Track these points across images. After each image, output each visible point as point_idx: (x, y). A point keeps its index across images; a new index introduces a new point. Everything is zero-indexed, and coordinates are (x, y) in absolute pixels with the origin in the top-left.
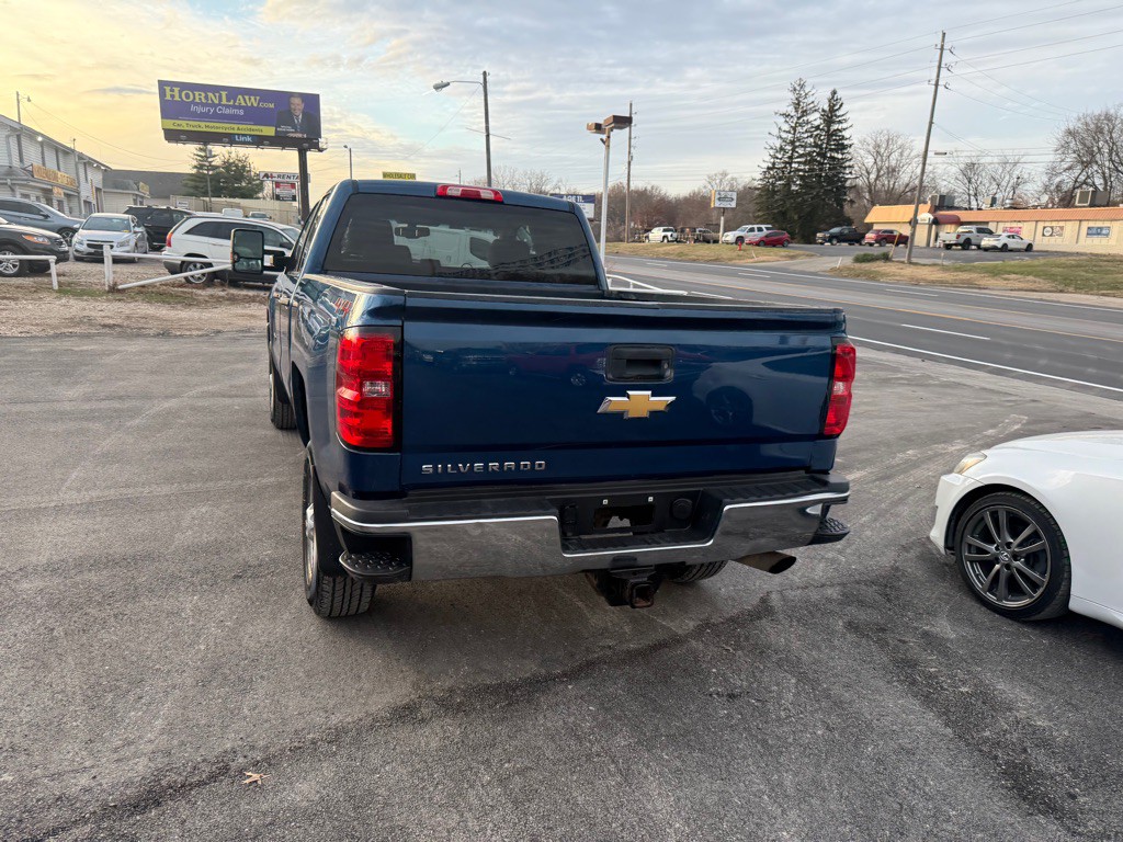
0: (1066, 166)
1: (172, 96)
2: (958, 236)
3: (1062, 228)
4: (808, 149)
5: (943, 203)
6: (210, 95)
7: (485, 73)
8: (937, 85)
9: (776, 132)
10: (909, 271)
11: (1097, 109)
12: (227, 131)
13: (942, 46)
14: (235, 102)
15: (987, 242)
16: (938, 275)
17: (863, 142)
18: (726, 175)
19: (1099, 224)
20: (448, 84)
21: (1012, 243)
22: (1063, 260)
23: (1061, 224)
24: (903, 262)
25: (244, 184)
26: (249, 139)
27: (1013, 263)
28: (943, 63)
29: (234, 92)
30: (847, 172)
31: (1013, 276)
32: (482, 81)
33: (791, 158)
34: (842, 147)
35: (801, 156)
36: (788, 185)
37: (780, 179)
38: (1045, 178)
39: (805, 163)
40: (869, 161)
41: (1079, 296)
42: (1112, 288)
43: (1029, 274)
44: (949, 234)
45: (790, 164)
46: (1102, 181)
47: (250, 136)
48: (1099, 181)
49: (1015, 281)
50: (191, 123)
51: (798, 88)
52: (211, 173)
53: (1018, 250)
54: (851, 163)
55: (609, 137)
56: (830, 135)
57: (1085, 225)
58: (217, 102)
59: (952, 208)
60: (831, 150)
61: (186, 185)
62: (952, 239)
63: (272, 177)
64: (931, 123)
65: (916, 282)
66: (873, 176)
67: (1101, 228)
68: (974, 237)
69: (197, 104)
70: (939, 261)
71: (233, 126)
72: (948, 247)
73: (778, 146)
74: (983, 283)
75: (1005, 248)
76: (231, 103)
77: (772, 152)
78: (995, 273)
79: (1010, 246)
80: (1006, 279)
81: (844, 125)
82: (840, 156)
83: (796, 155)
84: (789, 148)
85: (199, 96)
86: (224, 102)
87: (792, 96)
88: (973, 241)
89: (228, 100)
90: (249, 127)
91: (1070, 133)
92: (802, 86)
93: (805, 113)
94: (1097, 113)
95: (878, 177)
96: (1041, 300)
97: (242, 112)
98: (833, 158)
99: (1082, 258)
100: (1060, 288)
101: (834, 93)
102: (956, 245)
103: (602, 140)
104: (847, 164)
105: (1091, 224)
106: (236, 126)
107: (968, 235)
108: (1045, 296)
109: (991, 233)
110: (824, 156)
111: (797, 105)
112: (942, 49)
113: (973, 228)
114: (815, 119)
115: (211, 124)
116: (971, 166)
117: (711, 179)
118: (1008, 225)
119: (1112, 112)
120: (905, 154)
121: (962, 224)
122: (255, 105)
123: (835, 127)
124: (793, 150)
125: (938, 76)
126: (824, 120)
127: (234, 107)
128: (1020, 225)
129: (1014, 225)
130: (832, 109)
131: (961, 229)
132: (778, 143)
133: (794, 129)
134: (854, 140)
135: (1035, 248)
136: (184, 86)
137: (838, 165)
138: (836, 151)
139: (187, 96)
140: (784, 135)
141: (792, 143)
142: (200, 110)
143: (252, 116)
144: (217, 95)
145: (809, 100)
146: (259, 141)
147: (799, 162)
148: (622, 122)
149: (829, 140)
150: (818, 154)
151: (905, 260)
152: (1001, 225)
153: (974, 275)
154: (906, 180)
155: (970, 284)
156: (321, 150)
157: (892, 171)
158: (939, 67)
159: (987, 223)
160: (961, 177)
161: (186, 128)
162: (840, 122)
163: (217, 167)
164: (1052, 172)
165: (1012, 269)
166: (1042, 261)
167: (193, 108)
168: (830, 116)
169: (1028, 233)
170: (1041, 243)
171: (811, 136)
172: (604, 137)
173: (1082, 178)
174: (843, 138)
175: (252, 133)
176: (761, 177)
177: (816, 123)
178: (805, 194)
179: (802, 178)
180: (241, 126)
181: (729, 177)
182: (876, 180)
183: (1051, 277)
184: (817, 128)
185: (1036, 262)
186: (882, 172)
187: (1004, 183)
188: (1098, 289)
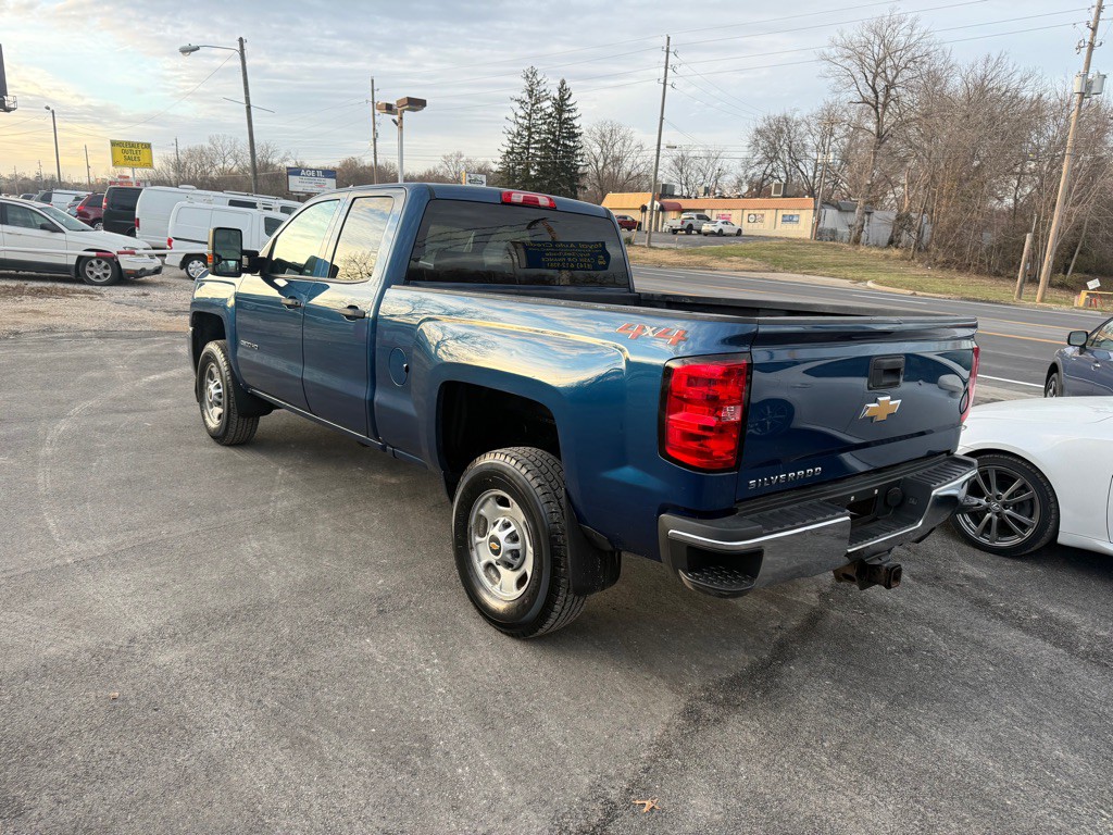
0: (756, 161)
2: (683, 222)
3: (763, 215)
4: (543, 136)
5: (665, 192)
7: (241, 39)
8: (665, 84)
9: (512, 117)
10: (650, 254)
11: (777, 113)
13: (668, 49)
15: (706, 227)
16: (675, 258)
17: (590, 131)
18: (461, 156)
19: (791, 212)
20: (198, 48)
21: (727, 229)
22: (768, 243)
23: (762, 212)
24: (644, 246)
27: (731, 246)
28: (669, 64)
30: (579, 159)
31: (734, 258)
32: (238, 48)
33: (528, 143)
34: (573, 136)
35: (536, 142)
36: (526, 170)
37: (519, 164)
38: (741, 172)
39: (541, 149)
40: (597, 150)
41: (786, 275)
42: (812, 267)
43: (747, 256)
44: (673, 220)
45: (528, 149)
46: (785, 175)
48: (782, 175)
49: (737, 262)
51: (530, 76)
53: (730, 235)
54: (581, 151)
55: (401, 118)
56: (563, 122)
57: (780, 213)
59: (672, 196)
60: (564, 138)
62: (677, 224)
64: (662, 118)
65: (659, 264)
66: (601, 164)
67: (792, 216)
68: (695, 222)
70: (673, 246)
72: (675, 232)
73: (516, 131)
74: (712, 264)
75: (721, 233)
77: (510, 137)
78: (720, 255)
79: (725, 231)
80: (729, 261)
81: (574, 115)
82: (572, 144)
83: (533, 141)
84: (525, 133)
87: (525, 83)
88: (695, 227)
91: (759, 132)
92: (534, 74)
93: (538, 101)
94: (777, 115)
95: (605, 165)
96: (763, 279)
98: (565, 145)
99: (782, 241)
100: (772, 267)
101: (563, 83)
102: (681, 230)
103: (394, 121)
104: (578, 151)
105: (785, 212)
107: (690, 221)
108: (764, 275)
109: (708, 220)
110: (558, 143)
111: (531, 92)
112: (668, 52)
113: (694, 215)
114: (548, 106)
116: (683, 159)
117: (447, 160)
118: (720, 212)
119: (789, 115)
120: (627, 143)
121: (683, 211)
123: (566, 115)
124: (530, 136)
125: (666, 76)
126: (556, 109)
128: (730, 212)
129: (725, 212)
130: (562, 99)
131: (683, 216)
132: (515, 129)
133: (530, 116)
134: (583, 130)
135: (743, 233)
137: (570, 152)
138: (569, 138)
140: (521, 121)
141: (528, 128)
145: (542, 88)
147: (535, 148)
148: (416, 104)
149: (561, 127)
150: (552, 141)
151: (646, 244)
152: (715, 213)
153: (704, 258)
154: (629, 168)
155: (703, 266)
156: (8, 110)
157: (617, 160)
158: (666, 68)
159: (703, 210)
160: (673, 167)
162: (569, 111)
164: (747, 164)
165: (732, 252)
166: (752, 245)
168: (561, 105)
169: (738, 219)
170: (748, 229)
171: (545, 123)
172: (396, 118)
173: (769, 171)
174: (574, 127)
176: (501, 160)
177: (549, 111)
178: (544, 178)
179: (539, 164)
181: (464, 159)
182: (603, 168)
183: (763, 258)
184: (550, 115)
185: (748, 246)
186: (608, 161)
187: (709, 175)
188: (801, 269)
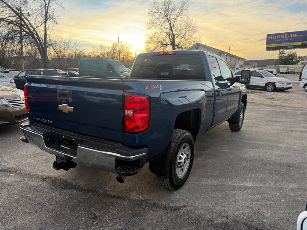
1: (270, 38)
6: (282, 36)
12: (285, 45)
14: (289, 36)
25: (294, 61)
26: (292, 47)
29: (289, 34)
47: (292, 46)
50: (274, 45)
52: (283, 58)
58: (283, 37)
61: (275, 62)
63: (301, 57)
69: (277, 39)
71: (287, 44)
76: (288, 37)
85: (278, 37)
86: (286, 37)
89: (287, 36)
90: (293, 43)
97: (291, 39)
106: (288, 44)
115: (280, 44)
122: (296, 36)
127: (289, 38)
136: (273, 35)
139: (275, 37)
142: (277, 41)
143: (295, 40)
144: (284, 35)
146: (295, 47)
161: (273, 46)
163: (286, 56)
167: (276, 40)
175: (293, 45)
180: (290, 43)
